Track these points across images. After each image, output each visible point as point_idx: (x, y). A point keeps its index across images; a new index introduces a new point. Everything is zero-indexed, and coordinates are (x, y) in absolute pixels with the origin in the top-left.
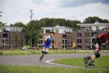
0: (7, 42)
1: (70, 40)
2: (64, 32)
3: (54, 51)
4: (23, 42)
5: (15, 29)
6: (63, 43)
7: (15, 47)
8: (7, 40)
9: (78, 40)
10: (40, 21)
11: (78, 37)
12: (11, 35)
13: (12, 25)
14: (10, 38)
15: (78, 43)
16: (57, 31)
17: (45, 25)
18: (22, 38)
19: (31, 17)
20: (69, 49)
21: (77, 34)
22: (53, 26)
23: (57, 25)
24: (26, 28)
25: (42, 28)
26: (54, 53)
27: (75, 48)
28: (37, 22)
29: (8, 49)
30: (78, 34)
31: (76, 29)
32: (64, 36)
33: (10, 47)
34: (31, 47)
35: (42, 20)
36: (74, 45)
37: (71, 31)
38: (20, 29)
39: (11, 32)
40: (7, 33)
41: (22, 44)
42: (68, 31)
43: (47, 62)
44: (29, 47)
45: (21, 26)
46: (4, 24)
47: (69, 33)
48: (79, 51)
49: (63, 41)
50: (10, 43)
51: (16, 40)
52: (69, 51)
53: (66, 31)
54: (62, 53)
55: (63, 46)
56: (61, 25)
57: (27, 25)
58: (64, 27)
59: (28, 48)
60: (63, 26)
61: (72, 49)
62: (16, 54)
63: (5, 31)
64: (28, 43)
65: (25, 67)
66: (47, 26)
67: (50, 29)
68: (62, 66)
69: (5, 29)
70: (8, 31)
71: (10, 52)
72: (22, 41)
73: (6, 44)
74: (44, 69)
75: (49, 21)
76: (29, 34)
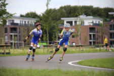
0: (16, 38)
1: (100, 34)
2: (92, 24)
3: (78, 49)
5: (27, 21)
6: (91, 39)
7: (28, 45)
8: (16, 36)
9: (111, 34)
10: (59, 10)
11: (111, 30)
13: (22, 16)
14: (20, 32)
15: (111, 38)
16: (83, 22)
17: (66, 15)
19: (47, 5)
20: (98, 47)
21: (109, 27)
22: (77, 16)
23: (82, 14)
24: (41, 20)
25: (62, 19)
26: (79, 52)
27: (107, 45)
28: (55, 10)
29: (18, 48)
30: (111, 26)
31: (108, 19)
32: (92, 29)
33: (21, 44)
34: (48, 45)
35: (61, 8)
36: (106, 41)
37: (101, 22)
38: (32, 21)
39: (21, 25)
40: (15, 27)
42: (97, 23)
43: (70, 63)
44: (45, 44)
45: (34, 17)
46: (11, 15)
47: (98, 25)
48: (112, 48)
49: (90, 35)
50: (20, 40)
52: (98, 48)
53: (95, 22)
54: (89, 52)
55: (91, 42)
56: (87, 15)
57: (42, 15)
58: (91, 17)
59: (44, 46)
60: (90, 15)
61: (103, 46)
63: (13, 24)
64: (44, 38)
65: (42, 71)
66: (68, 17)
67: (73, 19)
68: (91, 69)
69: (13, 21)
70: (17, 24)
71: (20, 51)
73: (14, 40)
74: (66, 73)
75: (71, 9)
76: (45, 28)
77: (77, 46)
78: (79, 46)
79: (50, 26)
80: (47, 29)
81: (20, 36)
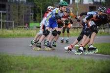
0: (5, 16)
2: (92, 3)
4: (30, 17)
7: (18, 25)
8: (5, 14)
12: (12, 7)
14: (9, 10)
18: (28, 12)
29: (7, 28)
33: (10, 24)
39: (11, 2)
41: (28, 19)
50: (9, 19)
51: (19, 14)
61: (104, 28)
62: (19, 35)
64: (37, 18)
71: (10, 32)
72: (28, 15)
73: (3, 19)
74: (63, 62)
76: (38, 6)
77: (74, 28)
78: (77, 28)
79: (45, 4)
80: (41, 8)
81: (9, 14)
